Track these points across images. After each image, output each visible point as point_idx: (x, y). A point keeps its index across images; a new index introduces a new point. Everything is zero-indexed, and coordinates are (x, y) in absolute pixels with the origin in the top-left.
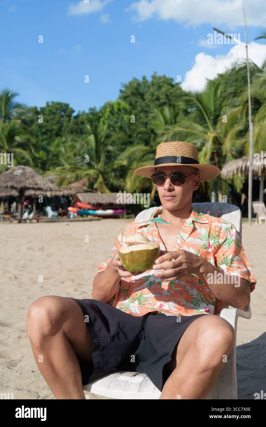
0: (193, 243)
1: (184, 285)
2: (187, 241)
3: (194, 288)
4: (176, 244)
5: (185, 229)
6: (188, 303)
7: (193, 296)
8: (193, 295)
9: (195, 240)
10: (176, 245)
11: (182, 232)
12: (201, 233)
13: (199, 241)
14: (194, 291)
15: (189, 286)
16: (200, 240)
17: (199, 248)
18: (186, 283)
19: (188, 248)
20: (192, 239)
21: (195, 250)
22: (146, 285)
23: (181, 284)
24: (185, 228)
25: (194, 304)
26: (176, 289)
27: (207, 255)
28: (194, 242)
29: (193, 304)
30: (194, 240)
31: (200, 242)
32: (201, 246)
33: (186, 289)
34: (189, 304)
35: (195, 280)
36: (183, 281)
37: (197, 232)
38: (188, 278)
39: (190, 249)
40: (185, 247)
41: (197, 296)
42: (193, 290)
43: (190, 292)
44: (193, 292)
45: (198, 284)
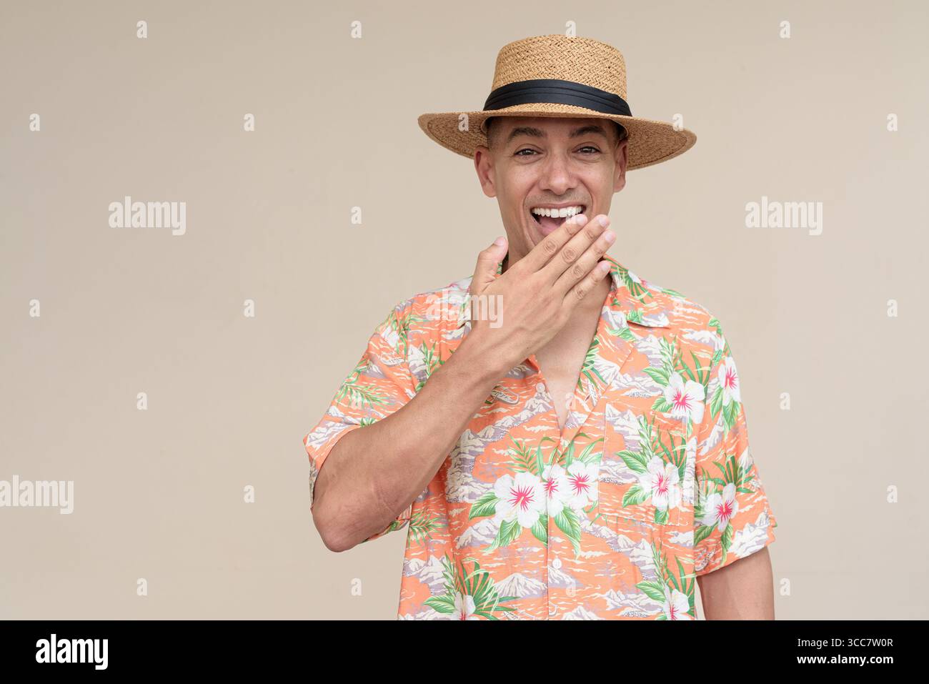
0: (633, 391)
1: (612, 538)
2: (615, 387)
3: (643, 539)
4: (583, 398)
5: (606, 344)
6: (629, 596)
7: (642, 568)
8: (644, 563)
9: (639, 382)
10: (581, 401)
11: (598, 357)
12: (651, 353)
13: (649, 382)
14: (644, 549)
15: (627, 538)
16: (651, 379)
17: (651, 413)
18: (616, 529)
19: (620, 413)
20: (627, 375)
21: (642, 420)
22: (487, 532)
23: (602, 537)
24: (606, 340)
25: (650, 595)
26: (589, 554)
27: (672, 428)
28: (635, 387)
29: (646, 595)
30: (634, 381)
31: (653, 389)
32: (656, 402)
33: (619, 548)
34: (634, 596)
35: (646, 513)
36: (607, 524)
37: (639, 350)
38: (623, 512)
39: (626, 417)
40: (608, 406)
41: (655, 563)
42: (641, 546)
43: (631, 555)
44: (643, 552)
45: (653, 524)
